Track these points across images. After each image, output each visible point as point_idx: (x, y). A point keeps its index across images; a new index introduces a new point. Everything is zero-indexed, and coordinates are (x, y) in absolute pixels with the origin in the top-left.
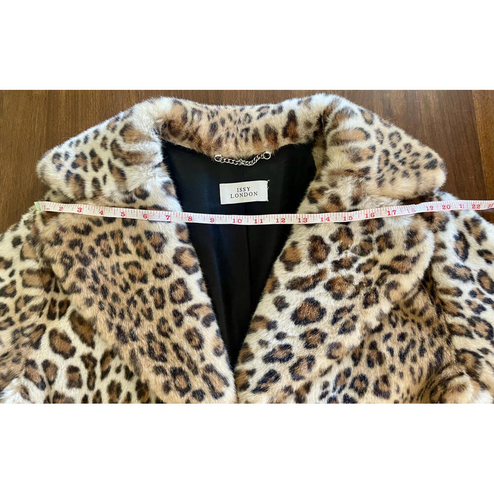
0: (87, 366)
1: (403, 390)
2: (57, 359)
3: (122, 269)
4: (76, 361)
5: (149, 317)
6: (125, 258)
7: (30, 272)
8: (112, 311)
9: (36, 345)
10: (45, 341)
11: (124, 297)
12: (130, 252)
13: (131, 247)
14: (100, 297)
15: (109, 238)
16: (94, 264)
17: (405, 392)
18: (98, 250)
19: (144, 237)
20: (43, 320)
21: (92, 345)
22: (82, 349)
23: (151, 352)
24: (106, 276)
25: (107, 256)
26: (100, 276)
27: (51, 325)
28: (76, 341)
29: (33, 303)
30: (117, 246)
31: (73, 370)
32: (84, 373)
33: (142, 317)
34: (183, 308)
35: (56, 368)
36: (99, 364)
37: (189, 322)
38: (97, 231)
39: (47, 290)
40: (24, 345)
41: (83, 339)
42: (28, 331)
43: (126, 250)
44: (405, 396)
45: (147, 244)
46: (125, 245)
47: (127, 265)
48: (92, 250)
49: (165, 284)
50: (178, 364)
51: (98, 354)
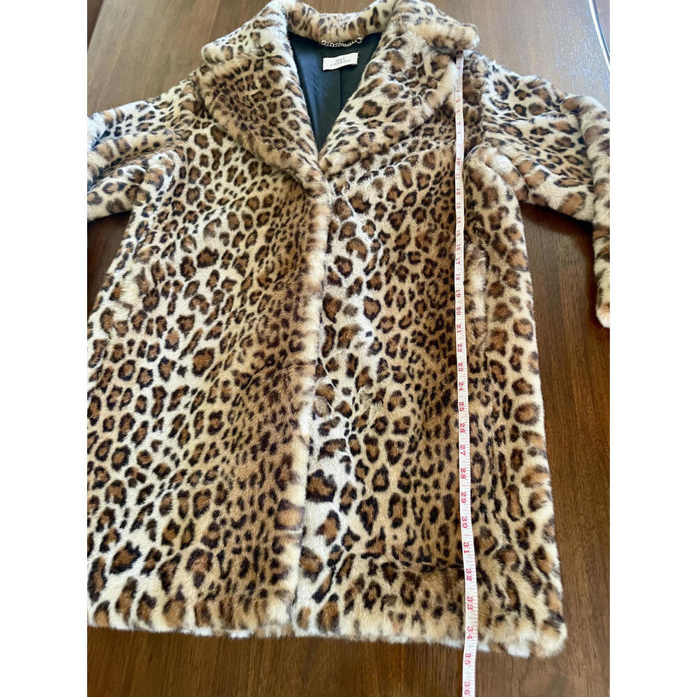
0: (214, 156)
1: (445, 165)
2: (196, 148)
3: (250, 97)
4: (208, 152)
5: (265, 117)
6: (253, 92)
7: (188, 101)
8: (240, 117)
9: (186, 139)
10: (192, 138)
11: (248, 111)
12: (257, 88)
13: (258, 84)
14: (233, 111)
15: (245, 80)
16: (233, 94)
17: (446, 166)
18: (236, 87)
19: (267, 76)
20: (190, 128)
21: (220, 144)
22: (213, 145)
23: (263, 135)
24: (238, 101)
25: (241, 91)
26: (235, 101)
27: (195, 132)
28: (211, 140)
29: (186, 118)
30: (249, 85)
31: (204, 157)
32: (211, 161)
33: (259, 118)
34: (289, 110)
35: (194, 154)
36: (223, 157)
37: (291, 117)
38: (238, 77)
39: (196, 114)
40: (177, 139)
41: (216, 140)
42: (181, 133)
43: (254, 87)
44: (446, 169)
45: (269, 79)
46: (254, 83)
47: (253, 96)
48: (232, 87)
49: (278, 100)
50: (280, 137)
51: (223, 150)
